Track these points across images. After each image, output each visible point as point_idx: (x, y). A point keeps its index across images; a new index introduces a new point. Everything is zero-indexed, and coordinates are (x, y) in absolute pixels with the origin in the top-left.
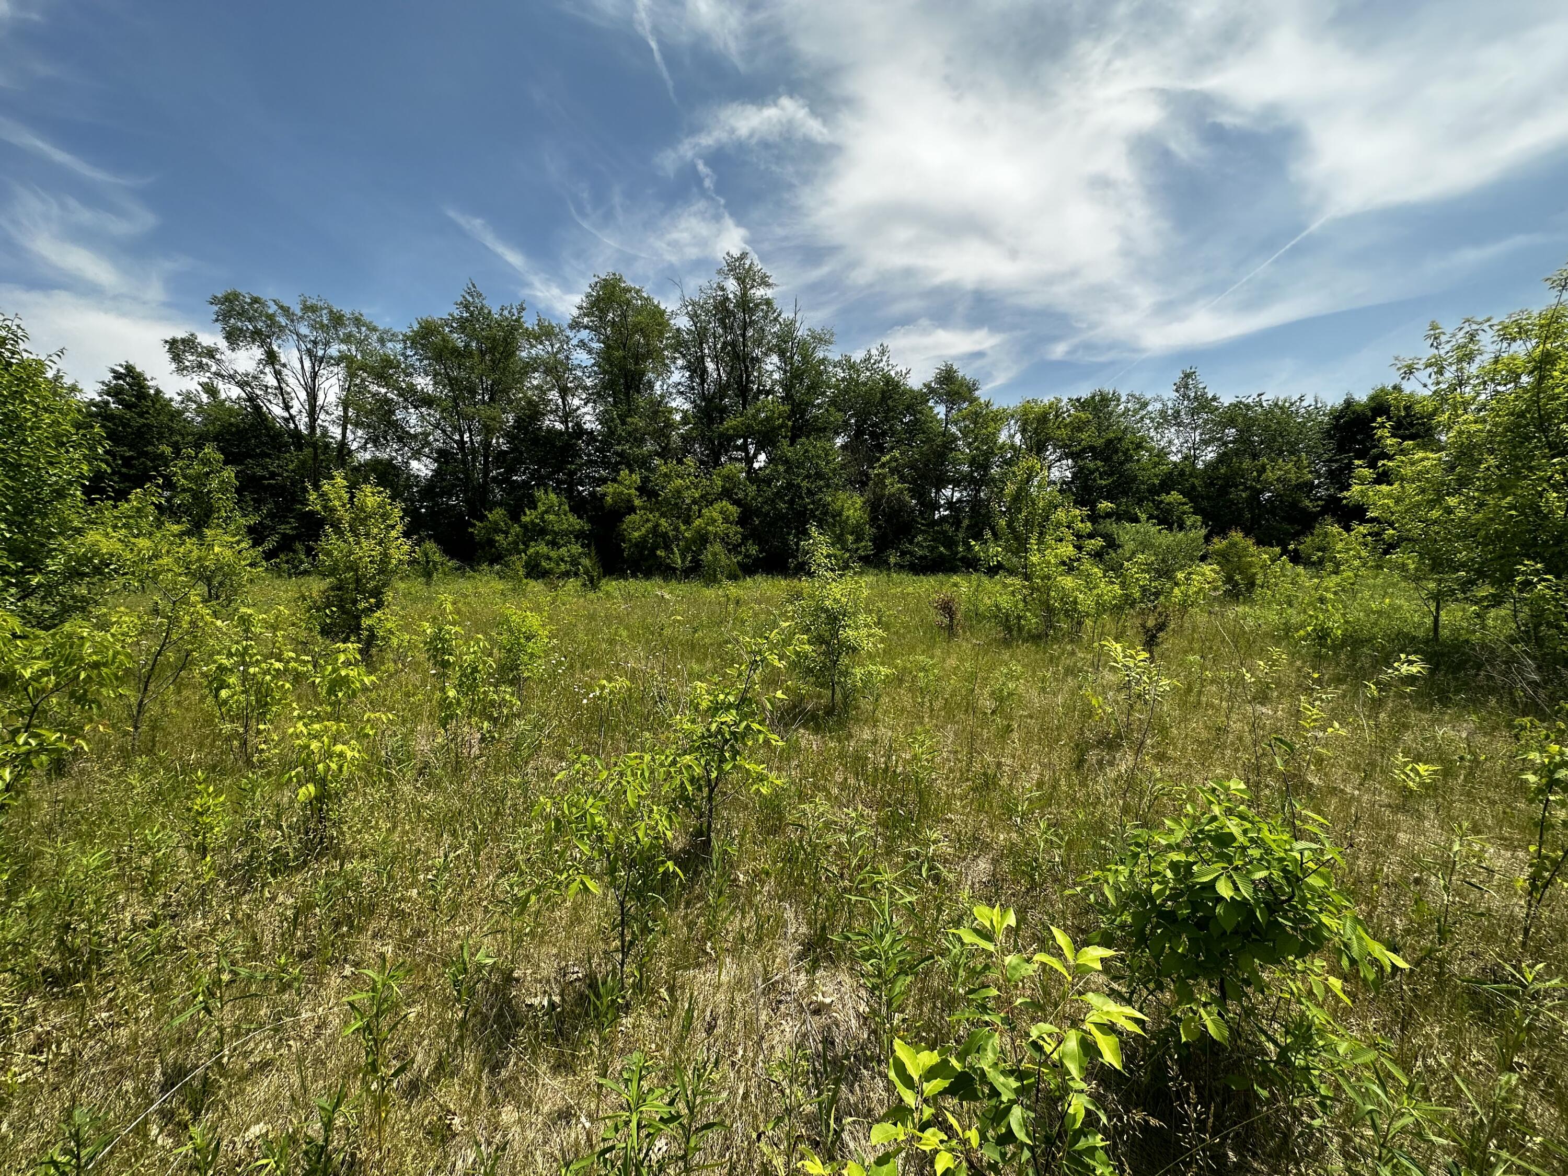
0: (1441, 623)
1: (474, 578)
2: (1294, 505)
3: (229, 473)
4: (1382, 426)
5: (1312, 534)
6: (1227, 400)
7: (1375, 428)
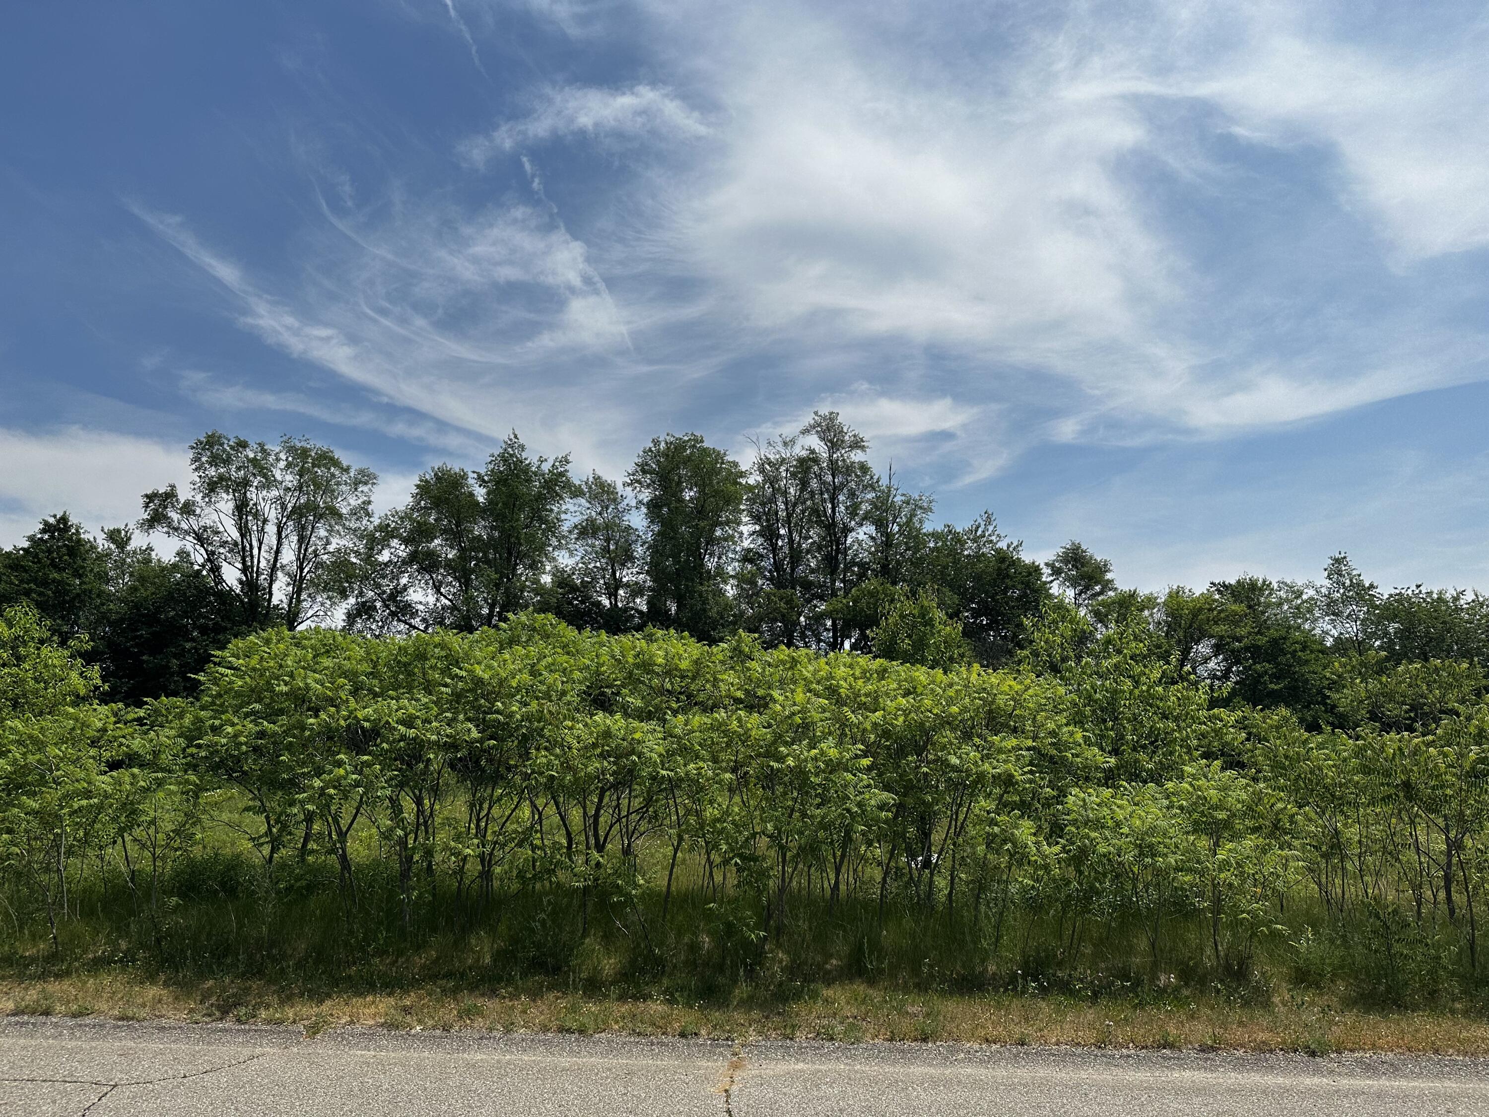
6: (1384, 591)
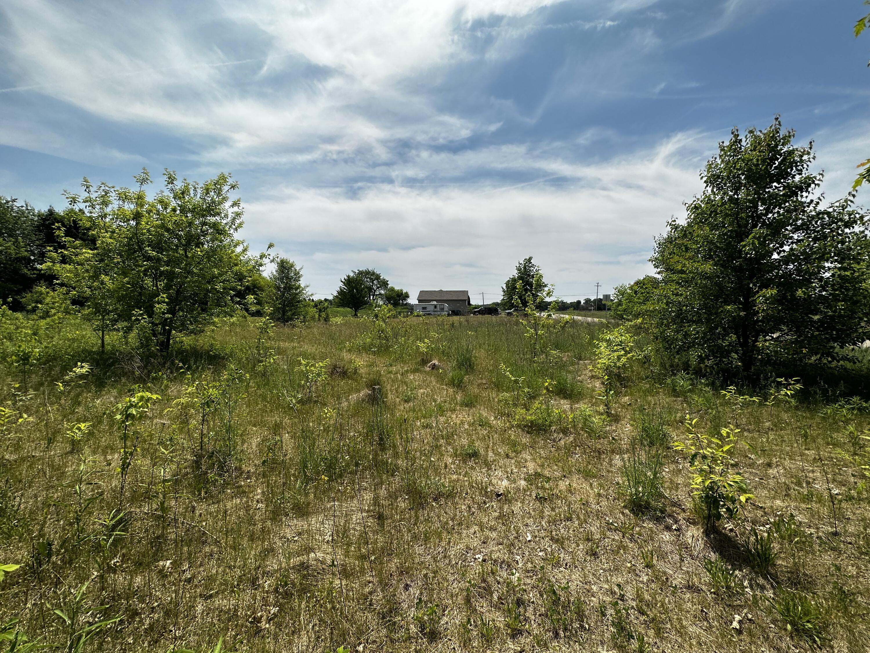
0: (106, 343)
2: (16, 271)
4: (59, 228)
5: (31, 292)
7: (55, 229)
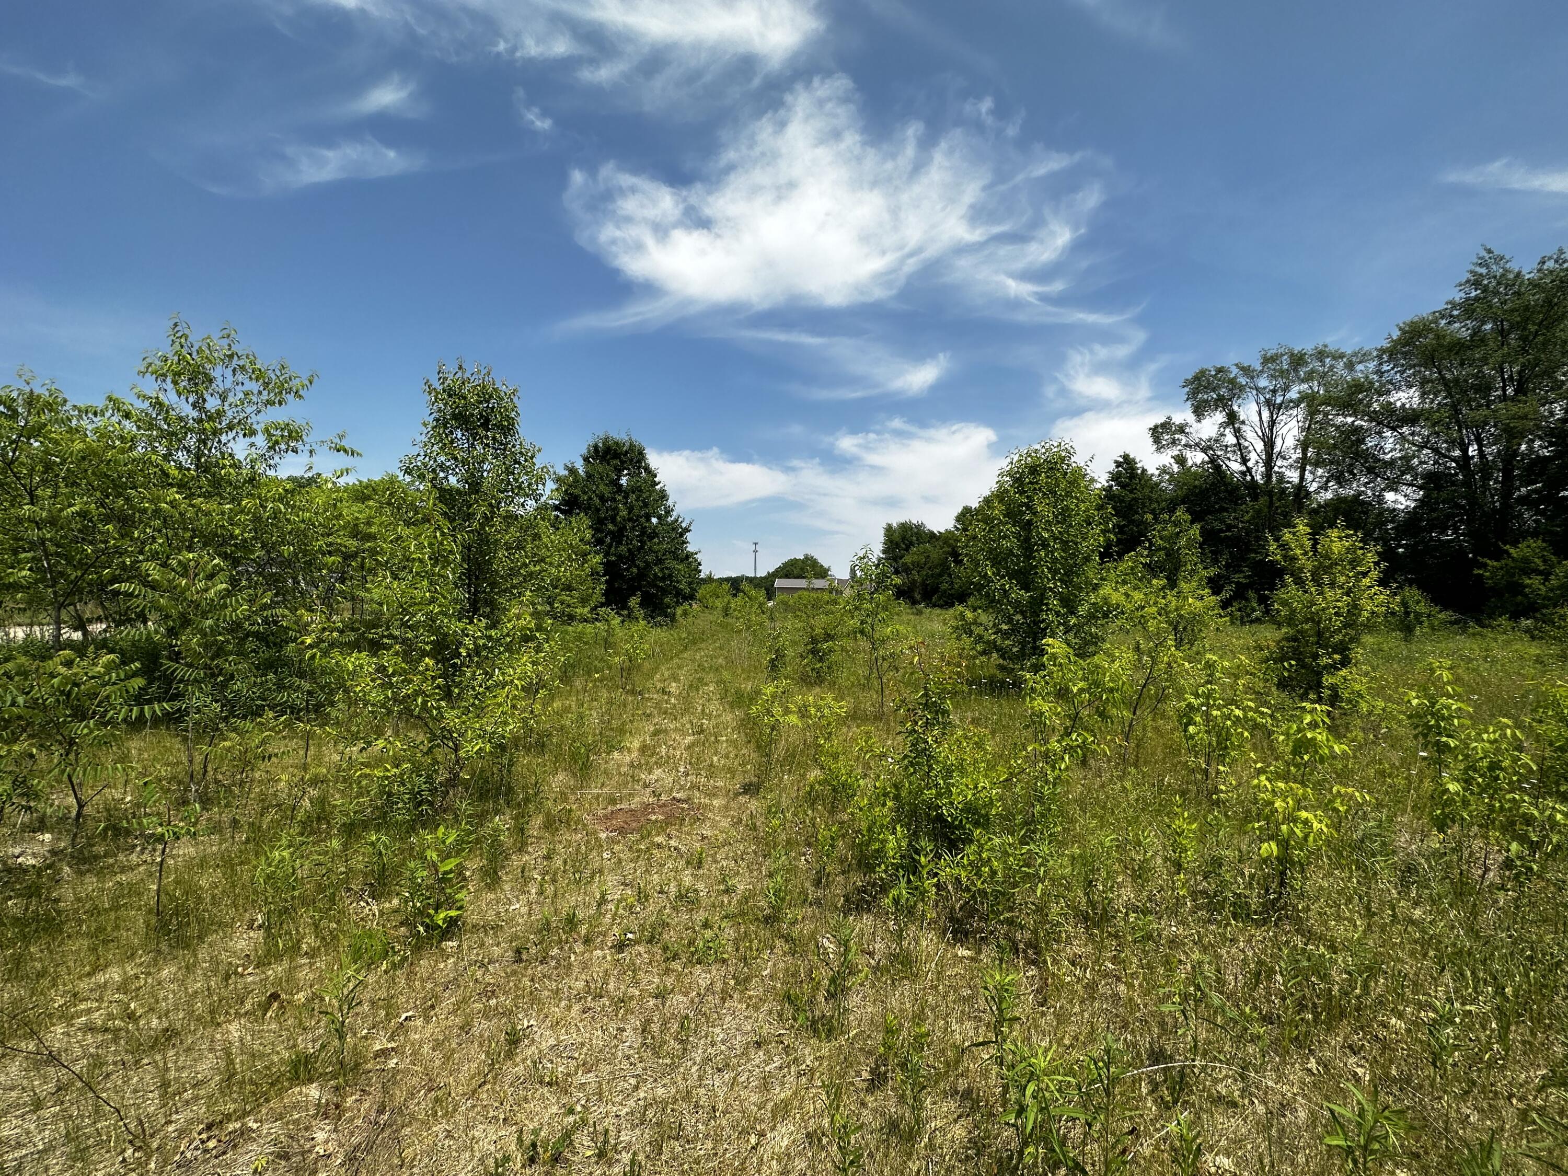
1: (1483, 637)
3: (1195, 531)
